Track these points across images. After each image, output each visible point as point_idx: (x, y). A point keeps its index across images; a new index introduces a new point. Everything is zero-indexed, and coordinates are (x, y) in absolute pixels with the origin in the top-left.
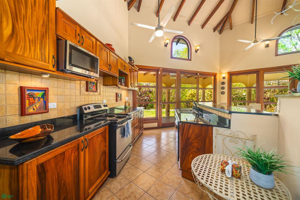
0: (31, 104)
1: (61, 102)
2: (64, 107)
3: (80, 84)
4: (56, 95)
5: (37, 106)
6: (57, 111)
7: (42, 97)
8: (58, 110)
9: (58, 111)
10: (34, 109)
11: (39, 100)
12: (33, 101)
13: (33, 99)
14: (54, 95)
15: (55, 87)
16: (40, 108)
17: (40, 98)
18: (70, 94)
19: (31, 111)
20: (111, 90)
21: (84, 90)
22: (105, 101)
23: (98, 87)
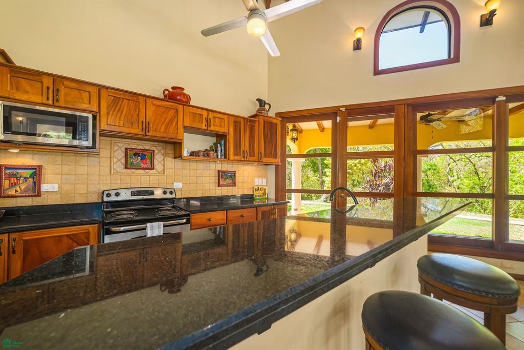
0: (12, 185)
1: (67, 184)
2: (74, 190)
3: (111, 158)
4: (59, 174)
5: (23, 188)
6: (59, 195)
7: (30, 177)
8: (61, 193)
9: (61, 196)
10: (16, 191)
11: (26, 181)
12: (15, 182)
13: (15, 179)
14: (55, 174)
15: (58, 163)
16: (26, 190)
17: (28, 178)
18: (87, 173)
19: (12, 192)
20: (200, 165)
21: (119, 166)
22: (178, 185)
23: (156, 162)
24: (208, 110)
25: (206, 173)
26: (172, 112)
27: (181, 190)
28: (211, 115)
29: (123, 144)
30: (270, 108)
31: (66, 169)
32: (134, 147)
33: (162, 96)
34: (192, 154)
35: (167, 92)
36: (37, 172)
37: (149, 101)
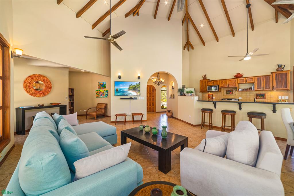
1: (216, 97)
3: (223, 92)
6: (215, 99)
20: (248, 93)
21: (225, 94)
22: (240, 98)
23: (233, 92)
24: (246, 78)
25: (251, 95)
26: (234, 81)
27: (241, 99)
28: (247, 79)
29: (226, 89)
30: (284, 67)
31: (216, 95)
32: (228, 89)
33: (234, 78)
34: (243, 90)
35: (235, 76)
36: (212, 95)
37: (229, 80)
